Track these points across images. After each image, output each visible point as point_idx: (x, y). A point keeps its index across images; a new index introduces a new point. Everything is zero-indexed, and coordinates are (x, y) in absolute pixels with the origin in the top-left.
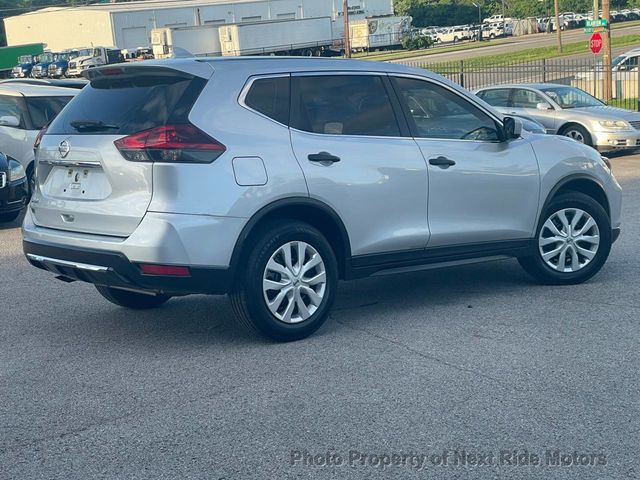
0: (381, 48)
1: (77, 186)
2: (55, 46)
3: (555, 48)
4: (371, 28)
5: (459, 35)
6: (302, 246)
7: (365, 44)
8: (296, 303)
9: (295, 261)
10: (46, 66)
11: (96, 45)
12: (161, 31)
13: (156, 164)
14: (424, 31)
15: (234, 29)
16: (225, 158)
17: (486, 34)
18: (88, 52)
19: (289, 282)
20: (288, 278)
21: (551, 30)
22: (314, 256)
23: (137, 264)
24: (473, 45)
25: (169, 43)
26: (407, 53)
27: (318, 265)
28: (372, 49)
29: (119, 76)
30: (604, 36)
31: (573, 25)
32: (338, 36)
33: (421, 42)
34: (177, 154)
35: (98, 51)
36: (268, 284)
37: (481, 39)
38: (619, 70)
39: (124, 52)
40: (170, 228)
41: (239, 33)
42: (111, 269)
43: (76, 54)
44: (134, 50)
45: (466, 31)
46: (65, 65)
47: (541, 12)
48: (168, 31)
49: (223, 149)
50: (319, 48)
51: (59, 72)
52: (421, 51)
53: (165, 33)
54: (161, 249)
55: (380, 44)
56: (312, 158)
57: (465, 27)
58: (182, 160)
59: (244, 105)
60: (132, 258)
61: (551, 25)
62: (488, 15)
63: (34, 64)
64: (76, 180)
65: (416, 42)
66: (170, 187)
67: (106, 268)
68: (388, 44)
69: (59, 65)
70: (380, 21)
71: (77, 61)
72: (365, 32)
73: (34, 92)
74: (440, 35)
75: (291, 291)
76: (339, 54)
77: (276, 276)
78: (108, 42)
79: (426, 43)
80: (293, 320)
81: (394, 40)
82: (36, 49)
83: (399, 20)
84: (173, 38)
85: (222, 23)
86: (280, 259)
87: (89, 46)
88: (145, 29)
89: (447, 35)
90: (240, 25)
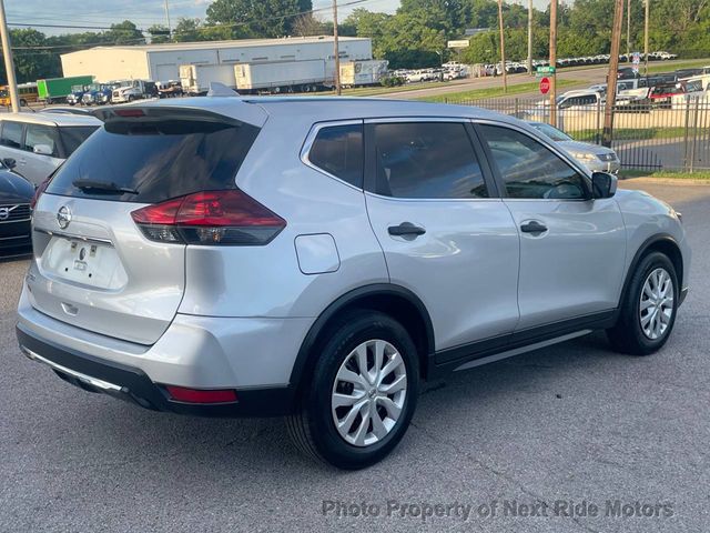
0: (364, 86)
1: (82, 266)
2: (102, 78)
3: (502, 89)
4: (357, 69)
5: (424, 76)
6: (380, 345)
7: (352, 82)
8: (371, 420)
9: (371, 365)
10: (94, 94)
11: (135, 78)
12: (188, 67)
13: (189, 246)
14: (397, 72)
15: (247, 67)
16: (285, 236)
17: (446, 76)
18: (129, 83)
19: (363, 393)
20: (362, 388)
21: (496, 74)
22: (394, 357)
23: (164, 386)
24: (436, 84)
25: (195, 77)
26: (384, 90)
27: (398, 368)
28: (357, 86)
29: (140, 119)
30: (551, 79)
31: (512, 71)
32: (329, 75)
33: (395, 82)
34: (220, 234)
35: (137, 83)
36: (338, 399)
37: (442, 80)
38: (560, 108)
39: (158, 84)
40: (210, 338)
41: (251, 71)
42: (126, 390)
43: (119, 85)
44: (166, 82)
45: (430, 73)
46: (109, 93)
47: (485, 60)
48: (194, 68)
49: (281, 224)
50: (314, 84)
51: (105, 99)
52: (396, 88)
53: (191, 69)
54: (197, 368)
55: (363, 82)
56: (393, 231)
57: (428, 70)
58: (227, 241)
59: (309, 163)
60: (155, 378)
61: (496, 70)
62: (446, 61)
63: (84, 92)
64: (82, 258)
65: (392, 81)
66: (209, 280)
67: (119, 388)
68: (370, 82)
69: (105, 93)
70: (363, 63)
71: (119, 90)
72: (352, 72)
73: (64, 122)
74: (409, 76)
75: (366, 405)
76: (330, 89)
77: (347, 388)
78: (145, 76)
79: (400, 82)
80: (368, 442)
81: (374, 79)
82: (87, 80)
83: (379, 63)
84: (197, 73)
85: (237, 62)
86: (354, 366)
87: (129, 79)
88: (175, 66)
89: (414, 75)
90: (251, 64)
